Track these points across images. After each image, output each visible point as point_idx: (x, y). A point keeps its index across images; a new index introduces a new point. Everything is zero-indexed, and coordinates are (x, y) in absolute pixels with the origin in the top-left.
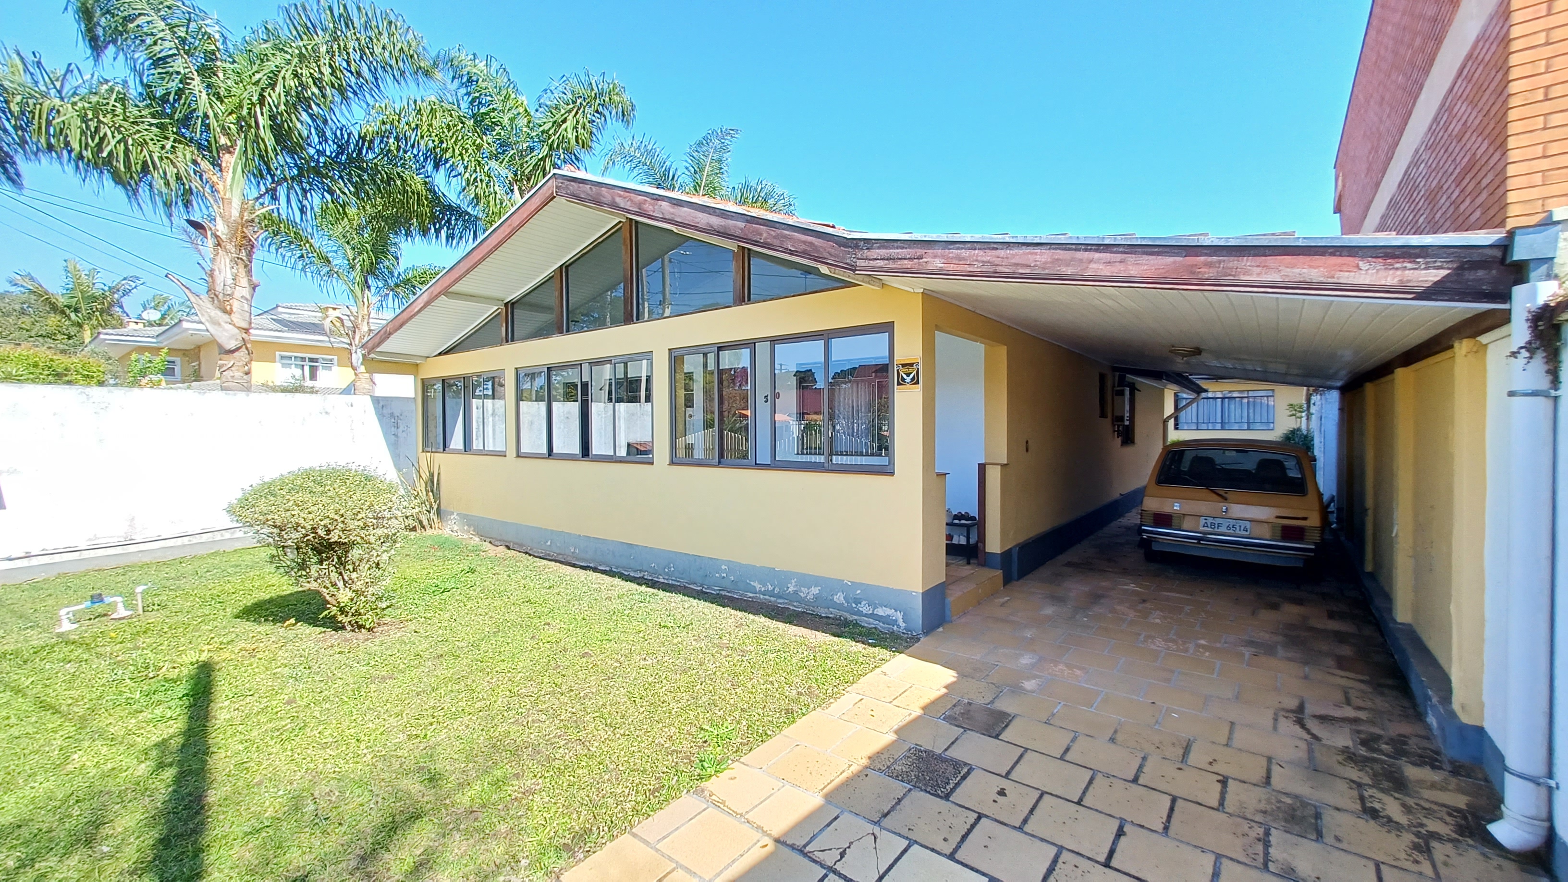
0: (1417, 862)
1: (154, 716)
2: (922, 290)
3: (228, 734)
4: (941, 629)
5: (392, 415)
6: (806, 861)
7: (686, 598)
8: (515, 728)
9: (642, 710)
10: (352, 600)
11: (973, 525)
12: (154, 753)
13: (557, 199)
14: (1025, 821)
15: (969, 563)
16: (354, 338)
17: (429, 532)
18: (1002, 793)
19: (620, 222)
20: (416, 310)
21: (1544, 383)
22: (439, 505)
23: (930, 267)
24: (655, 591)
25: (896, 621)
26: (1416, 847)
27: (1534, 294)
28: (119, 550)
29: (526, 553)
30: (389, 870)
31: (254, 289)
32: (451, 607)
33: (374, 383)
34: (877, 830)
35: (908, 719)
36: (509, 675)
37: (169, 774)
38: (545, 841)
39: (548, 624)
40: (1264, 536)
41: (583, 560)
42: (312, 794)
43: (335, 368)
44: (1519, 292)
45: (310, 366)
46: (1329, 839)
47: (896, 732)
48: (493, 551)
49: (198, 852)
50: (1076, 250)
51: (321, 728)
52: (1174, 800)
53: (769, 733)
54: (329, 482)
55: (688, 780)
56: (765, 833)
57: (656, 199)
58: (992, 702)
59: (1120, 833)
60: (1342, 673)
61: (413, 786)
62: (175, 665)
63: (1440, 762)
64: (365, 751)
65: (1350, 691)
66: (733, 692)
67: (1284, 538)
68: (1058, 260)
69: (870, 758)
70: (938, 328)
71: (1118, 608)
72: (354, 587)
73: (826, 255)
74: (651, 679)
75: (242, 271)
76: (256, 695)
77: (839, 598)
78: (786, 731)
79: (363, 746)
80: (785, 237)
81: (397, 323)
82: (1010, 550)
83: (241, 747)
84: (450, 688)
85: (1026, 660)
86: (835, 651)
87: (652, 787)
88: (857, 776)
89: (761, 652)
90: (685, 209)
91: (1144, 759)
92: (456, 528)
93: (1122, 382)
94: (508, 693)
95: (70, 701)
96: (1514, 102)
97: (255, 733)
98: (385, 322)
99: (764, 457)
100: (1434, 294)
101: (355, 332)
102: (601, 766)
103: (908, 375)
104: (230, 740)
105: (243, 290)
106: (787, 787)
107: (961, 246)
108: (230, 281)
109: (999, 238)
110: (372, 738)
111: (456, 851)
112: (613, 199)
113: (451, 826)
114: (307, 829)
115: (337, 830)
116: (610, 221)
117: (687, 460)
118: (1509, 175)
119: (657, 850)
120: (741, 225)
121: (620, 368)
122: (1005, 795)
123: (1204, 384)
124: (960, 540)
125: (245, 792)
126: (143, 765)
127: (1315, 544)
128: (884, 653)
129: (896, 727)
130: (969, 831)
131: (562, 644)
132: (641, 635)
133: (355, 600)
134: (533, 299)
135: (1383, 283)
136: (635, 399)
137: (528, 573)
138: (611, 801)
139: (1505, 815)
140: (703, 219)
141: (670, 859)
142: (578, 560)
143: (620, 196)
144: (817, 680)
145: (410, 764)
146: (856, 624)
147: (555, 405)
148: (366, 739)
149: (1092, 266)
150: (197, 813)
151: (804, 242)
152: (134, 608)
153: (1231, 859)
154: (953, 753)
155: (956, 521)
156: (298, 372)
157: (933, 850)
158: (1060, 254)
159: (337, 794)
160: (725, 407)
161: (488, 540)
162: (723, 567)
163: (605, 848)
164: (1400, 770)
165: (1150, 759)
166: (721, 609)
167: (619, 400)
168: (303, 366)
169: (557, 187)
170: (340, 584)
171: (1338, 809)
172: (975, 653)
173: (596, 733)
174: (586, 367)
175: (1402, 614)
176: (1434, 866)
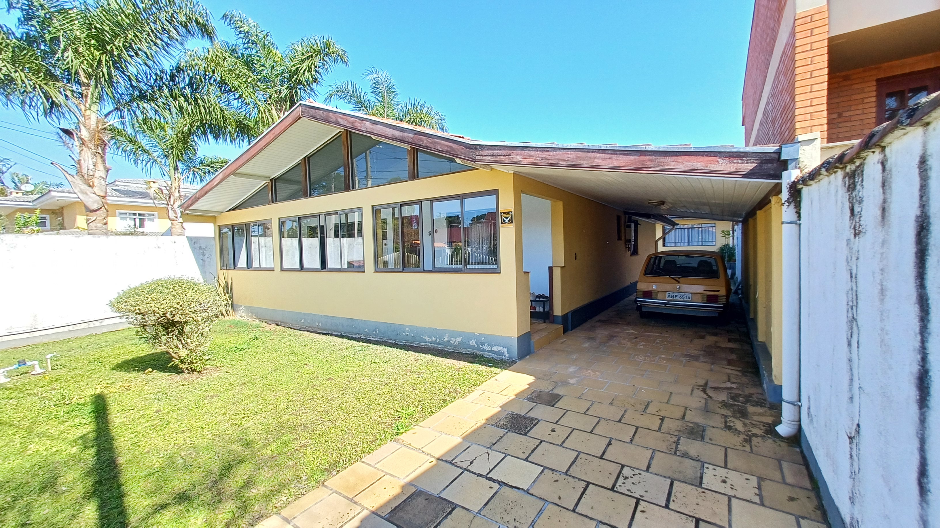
0: (744, 446)
1: (75, 423)
2: (513, 172)
3: (123, 429)
4: (528, 357)
5: (200, 248)
6: (453, 467)
7: (386, 347)
8: (293, 417)
9: (363, 404)
10: (188, 355)
11: (547, 301)
12: (80, 441)
13: (303, 118)
14: (564, 442)
15: (545, 322)
16: (170, 201)
17: (227, 318)
18: (553, 430)
19: (340, 132)
20: (215, 184)
21: (794, 218)
22: (232, 302)
23: (515, 160)
24: (368, 345)
25: (504, 353)
26: (745, 440)
27: (790, 176)
28: (27, 335)
29: (289, 327)
30: (230, 486)
31: (108, 171)
32: (246, 358)
33: (184, 229)
34: (489, 451)
35: (508, 400)
36: (286, 391)
37: (92, 451)
38: (315, 468)
39: (306, 364)
40: (698, 301)
41: (324, 330)
42: (180, 455)
43: (156, 220)
44: (785, 174)
45: (140, 219)
46: (707, 439)
47: (501, 407)
48: (267, 327)
49: (119, 486)
50: (588, 152)
51: (179, 423)
52: (637, 428)
53: (433, 411)
54: (172, 287)
55: (390, 435)
56: (432, 456)
57: (363, 120)
58: (552, 390)
59: (609, 444)
60: (728, 367)
61: (237, 448)
62: (81, 397)
63: (765, 404)
64: (207, 433)
65: (731, 375)
66: (414, 393)
67: (708, 302)
68: (579, 157)
69: (487, 419)
70: (522, 192)
71: (622, 341)
72: (189, 348)
73: (459, 153)
74: (368, 389)
75: (99, 161)
76: (136, 410)
77: (473, 343)
78: (443, 410)
79: (205, 430)
80: (437, 143)
81: (203, 192)
82: (567, 313)
83: (133, 435)
84: (252, 399)
85: (572, 369)
86: (470, 370)
87: (371, 440)
88: (480, 428)
89: (429, 373)
90: (379, 126)
91: (625, 411)
92: (243, 315)
93: (630, 220)
94: (286, 400)
95: (19, 419)
96: (798, 78)
97: (139, 428)
98: (195, 191)
99: (428, 266)
100: (750, 175)
101: (170, 197)
102: (343, 432)
103: (507, 218)
104: (125, 432)
105: (100, 173)
106: (444, 435)
107: (531, 149)
108: (91, 167)
109: (550, 145)
110: (211, 426)
111: (266, 475)
112: (337, 119)
113: (262, 465)
114: (181, 471)
115: (198, 471)
116: (335, 131)
117: (384, 269)
118: (796, 114)
119: (375, 468)
120: (412, 136)
121: (343, 217)
122: (555, 431)
123: (676, 221)
124: (539, 309)
125: (140, 457)
126: (75, 448)
127: (723, 304)
128: (497, 370)
129: (501, 405)
130: (536, 448)
131: (315, 374)
132: (361, 367)
133: (190, 355)
134: (289, 176)
135: (729, 170)
136: (351, 235)
137: (291, 338)
138: (349, 447)
139: (783, 422)
140: (390, 132)
141: (382, 471)
142: (321, 329)
143: (341, 118)
144: (460, 385)
145: (234, 437)
146: (482, 356)
147: (304, 240)
148: (207, 426)
149: (596, 160)
150: (115, 468)
151: (447, 146)
152: (46, 368)
153: (660, 451)
154: (530, 415)
155: (538, 299)
156: (132, 223)
157: (517, 457)
158: (580, 154)
159: (194, 454)
160: (406, 239)
161: (264, 321)
162: (407, 329)
163: (347, 469)
164: (746, 408)
165: (628, 412)
166: (406, 352)
167: (343, 236)
168: (135, 219)
169: (302, 111)
170: (180, 346)
171: (714, 427)
172: (545, 367)
173: (338, 416)
174: (322, 217)
175: (761, 338)
176: (751, 447)
